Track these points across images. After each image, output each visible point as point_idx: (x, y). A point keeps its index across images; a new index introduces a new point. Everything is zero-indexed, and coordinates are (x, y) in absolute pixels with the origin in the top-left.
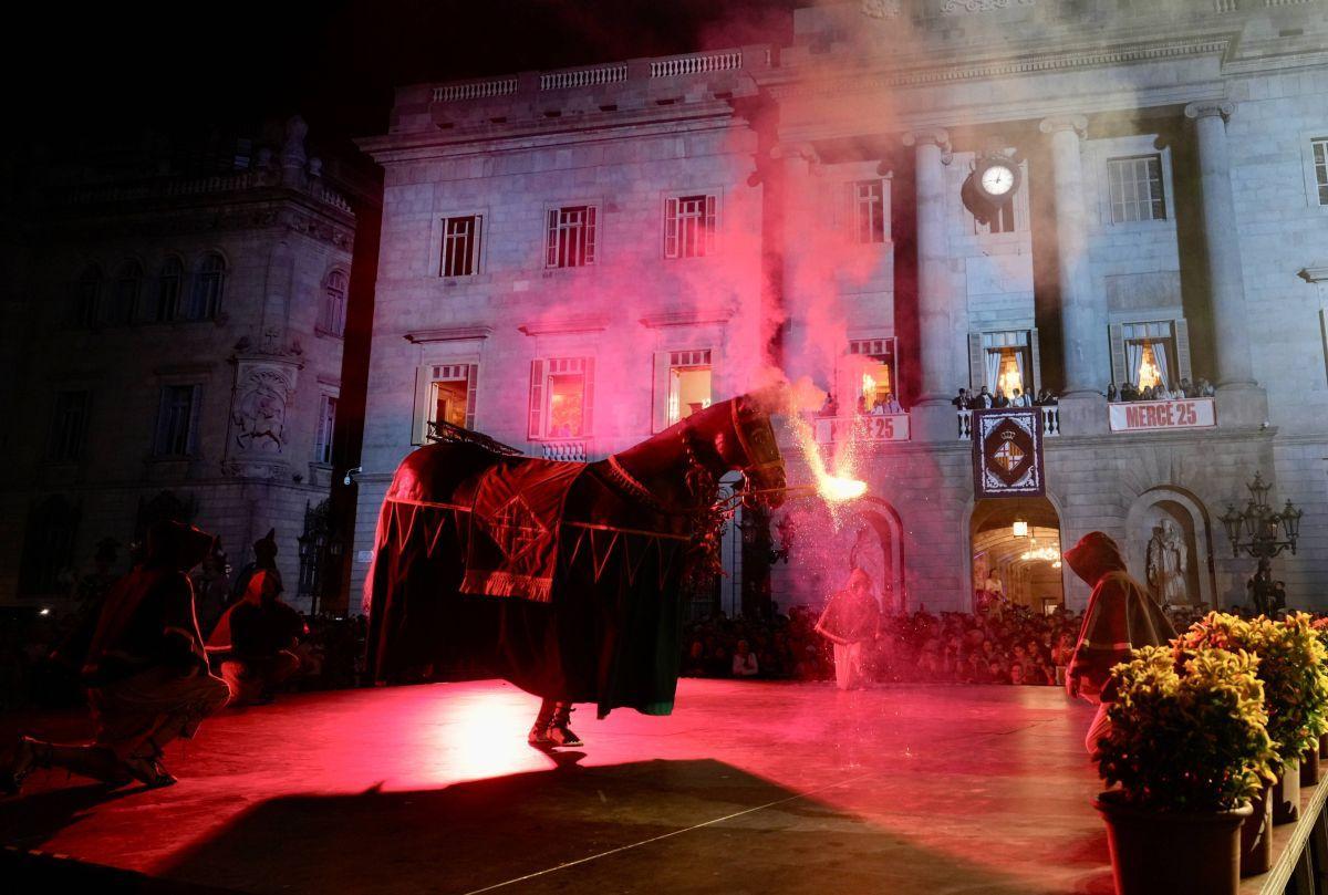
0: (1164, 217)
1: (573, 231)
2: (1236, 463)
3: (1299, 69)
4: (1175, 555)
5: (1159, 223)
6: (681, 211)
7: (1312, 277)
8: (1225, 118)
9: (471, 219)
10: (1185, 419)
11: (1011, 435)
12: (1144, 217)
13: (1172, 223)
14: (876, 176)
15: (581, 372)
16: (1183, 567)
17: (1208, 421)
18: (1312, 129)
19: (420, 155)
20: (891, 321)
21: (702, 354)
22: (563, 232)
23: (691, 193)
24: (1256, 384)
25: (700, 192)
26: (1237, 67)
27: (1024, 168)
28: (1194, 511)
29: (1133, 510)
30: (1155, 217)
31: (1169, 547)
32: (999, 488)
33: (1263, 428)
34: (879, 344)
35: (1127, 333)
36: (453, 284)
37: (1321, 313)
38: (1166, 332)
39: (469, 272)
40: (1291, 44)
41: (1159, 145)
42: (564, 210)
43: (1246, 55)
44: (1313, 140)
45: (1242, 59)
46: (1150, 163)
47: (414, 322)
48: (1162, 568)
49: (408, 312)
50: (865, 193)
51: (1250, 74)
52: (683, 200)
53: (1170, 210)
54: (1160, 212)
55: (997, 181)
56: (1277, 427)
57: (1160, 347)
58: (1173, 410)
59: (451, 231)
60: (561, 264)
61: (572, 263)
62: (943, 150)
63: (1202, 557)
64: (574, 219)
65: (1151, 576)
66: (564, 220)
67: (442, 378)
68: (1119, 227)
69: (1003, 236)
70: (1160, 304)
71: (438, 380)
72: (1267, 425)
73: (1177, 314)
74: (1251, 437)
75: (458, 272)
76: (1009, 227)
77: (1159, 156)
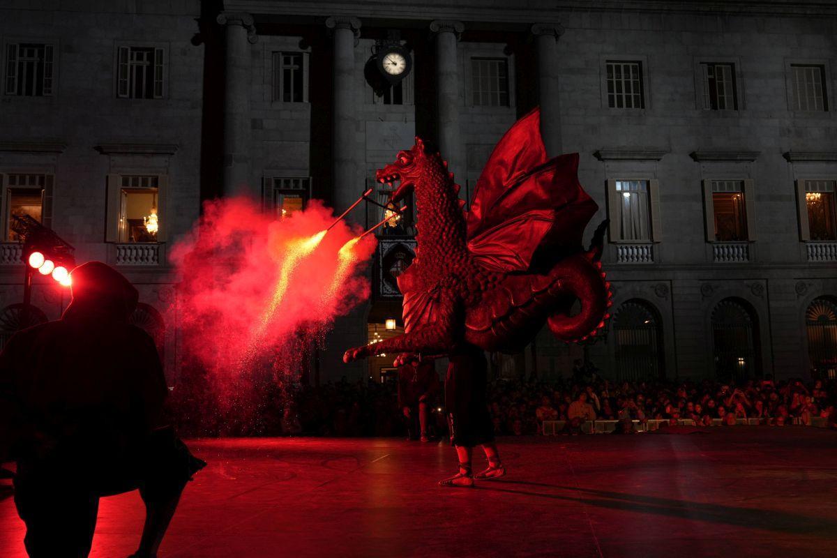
0: (508, 104)
1: (30, 65)
3: (602, 10)
5: (505, 109)
6: (132, 59)
7: (602, 157)
8: (557, 37)
11: (402, 255)
12: (494, 104)
13: (514, 110)
14: (297, 49)
15: (39, 187)
20: (308, 164)
21: (150, 180)
22: (21, 64)
23: (140, 45)
25: (149, 44)
27: (412, 54)
30: (502, 104)
32: (392, 294)
34: (296, 182)
37: (606, 182)
41: (507, 51)
42: (22, 45)
44: (608, 61)
46: (500, 64)
50: (287, 61)
51: (570, 9)
52: (133, 49)
53: (512, 100)
54: (505, 102)
55: (394, 64)
60: (20, 93)
61: (29, 93)
62: (355, 35)
64: (31, 54)
66: (21, 55)
68: (477, 109)
69: (393, 107)
76: (398, 100)
77: (506, 60)
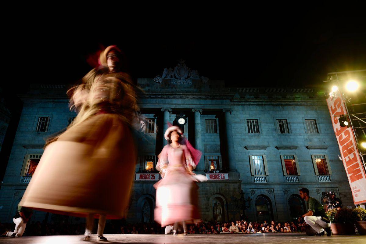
2: (233, 189)
3: (244, 105)
4: (219, 210)
5: (215, 134)
7: (247, 148)
8: (231, 113)
9: (47, 118)
10: (222, 178)
12: (213, 132)
13: (219, 134)
14: (153, 118)
16: (221, 213)
17: (228, 178)
18: (247, 117)
19: (35, 100)
20: (155, 151)
24: (237, 170)
26: (232, 103)
27: (187, 119)
28: (224, 199)
29: (211, 199)
30: (215, 133)
31: (218, 208)
33: (239, 180)
34: (151, 157)
35: (208, 158)
36: (40, 134)
37: (249, 156)
38: (217, 158)
39: (44, 131)
40: (243, 99)
41: (216, 117)
43: (234, 100)
44: (247, 120)
45: (233, 101)
46: (214, 121)
47: (26, 143)
48: (217, 213)
49: (25, 140)
50: (150, 121)
51: (234, 105)
53: (218, 131)
54: (216, 132)
55: (182, 121)
56: (242, 181)
57: (215, 162)
58: (220, 175)
59: (41, 120)
62: (170, 113)
63: (225, 211)
65: (214, 215)
67: (32, 158)
68: (207, 134)
70: (216, 152)
71: (31, 159)
72: (240, 180)
73: (219, 154)
74: (237, 183)
75: (41, 130)
77: (216, 119)
